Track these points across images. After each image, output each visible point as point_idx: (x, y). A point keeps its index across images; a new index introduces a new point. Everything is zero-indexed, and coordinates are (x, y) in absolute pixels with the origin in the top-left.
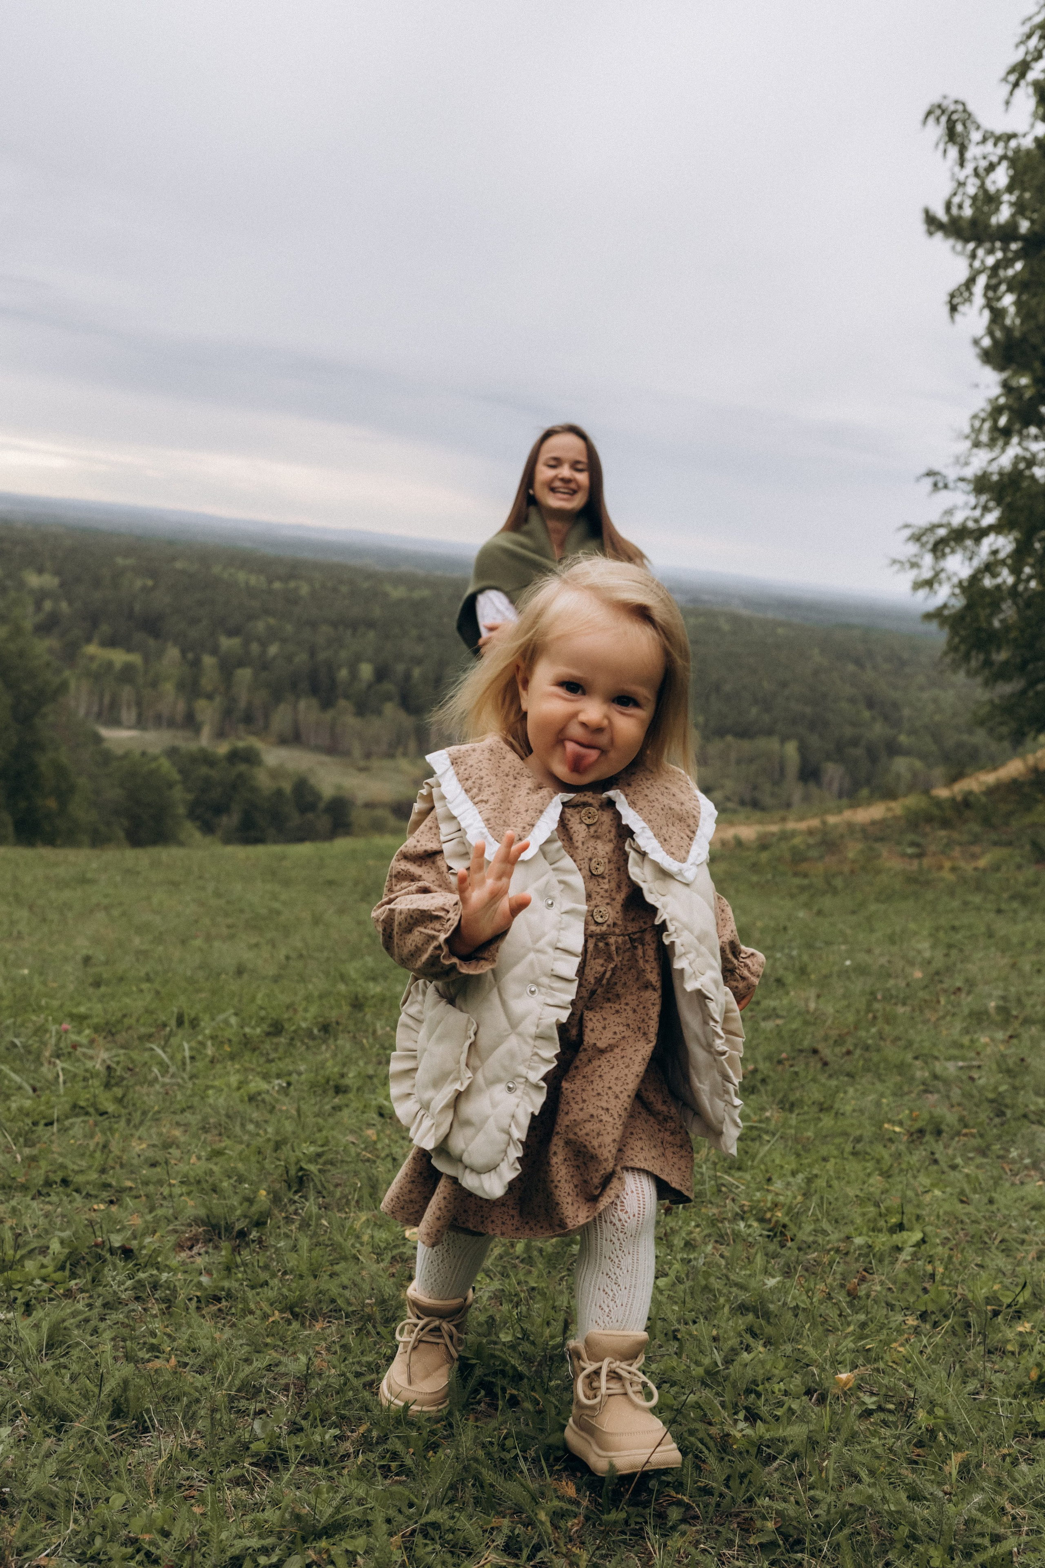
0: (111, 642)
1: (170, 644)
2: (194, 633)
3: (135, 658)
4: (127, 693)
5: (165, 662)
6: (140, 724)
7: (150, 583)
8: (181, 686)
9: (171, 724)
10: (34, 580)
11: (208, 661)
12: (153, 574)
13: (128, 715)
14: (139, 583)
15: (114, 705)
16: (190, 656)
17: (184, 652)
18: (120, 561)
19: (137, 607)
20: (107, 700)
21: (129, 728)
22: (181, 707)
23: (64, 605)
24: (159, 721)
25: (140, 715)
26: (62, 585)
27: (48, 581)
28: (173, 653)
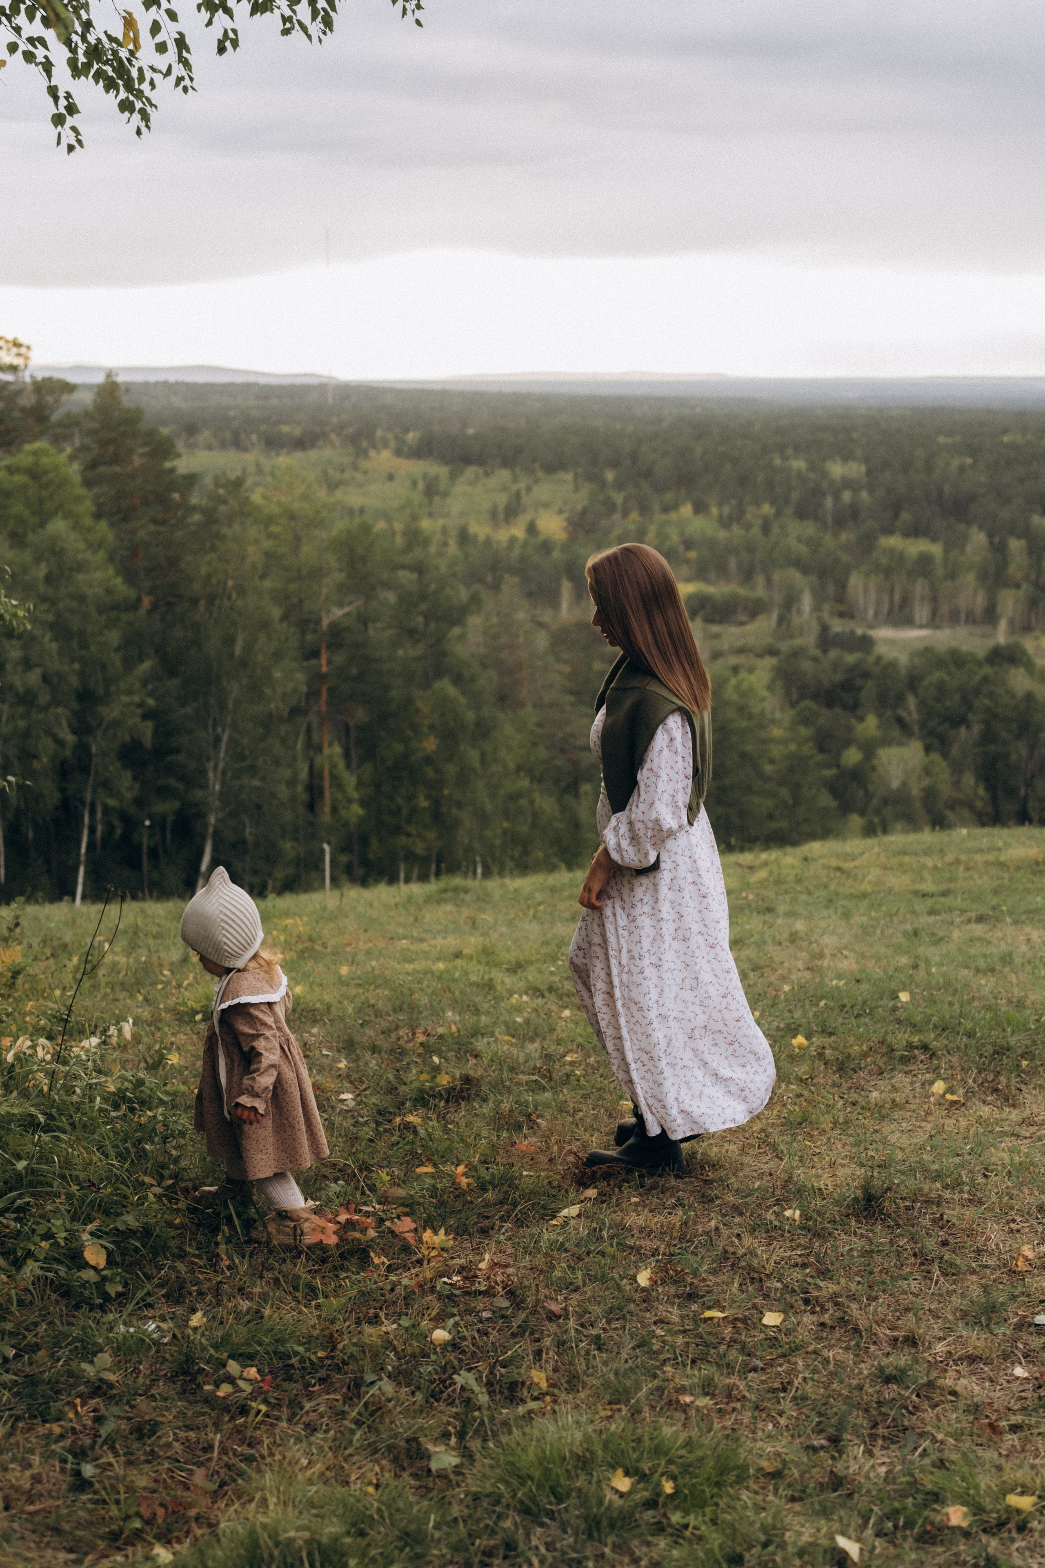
0: (914, 531)
1: (974, 529)
2: (1004, 514)
3: (936, 549)
4: (920, 587)
5: (969, 549)
6: (934, 622)
7: (969, 461)
8: (983, 576)
9: (971, 619)
10: (837, 470)
11: (1016, 545)
12: (974, 451)
13: (921, 612)
14: (956, 463)
15: (906, 601)
16: (996, 539)
17: (990, 536)
18: (941, 439)
19: (947, 489)
20: (897, 597)
21: (921, 627)
22: (980, 600)
23: (864, 494)
24: (954, 618)
25: (934, 612)
26: (868, 473)
27: (855, 470)
28: (978, 538)
